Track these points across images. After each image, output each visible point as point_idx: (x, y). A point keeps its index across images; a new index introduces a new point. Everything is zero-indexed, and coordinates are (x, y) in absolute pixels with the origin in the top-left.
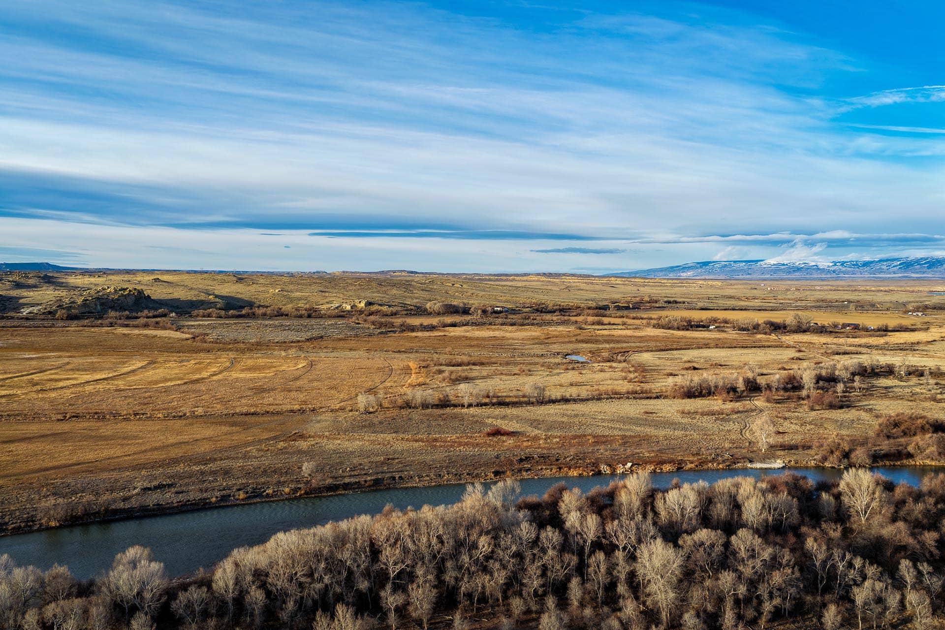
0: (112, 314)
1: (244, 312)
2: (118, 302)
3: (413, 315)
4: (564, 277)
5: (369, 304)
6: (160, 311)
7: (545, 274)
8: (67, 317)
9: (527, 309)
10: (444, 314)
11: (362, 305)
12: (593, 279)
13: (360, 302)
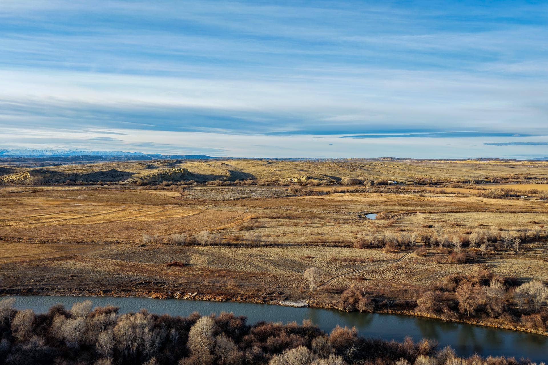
0: (165, 182)
1: (235, 182)
2: (171, 176)
3: (331, 185)
4: (490, 161)
5: (309, 178)
6: (190, 181)
7: (482, 159)
8: (141, 184)
9: (410, 183)
10: (351, 185)
11: (304, 179)
12: (511, 162)
13: (303, 177)
